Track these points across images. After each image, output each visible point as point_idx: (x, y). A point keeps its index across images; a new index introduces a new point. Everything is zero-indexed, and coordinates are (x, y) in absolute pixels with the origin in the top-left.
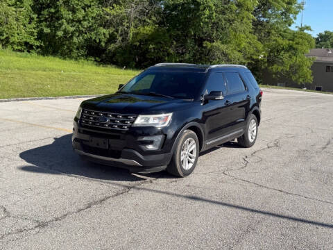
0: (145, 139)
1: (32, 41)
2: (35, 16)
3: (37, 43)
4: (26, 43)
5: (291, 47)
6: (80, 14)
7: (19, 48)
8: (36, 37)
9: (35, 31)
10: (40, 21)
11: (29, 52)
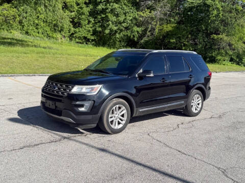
0: (78, 103)
1: (89, 36)
2: (92, 20)
3: (93, 38)
4: (85, 38)
6: (121, 19)
7: (80, 41)
8: (92, 33)
9: (91, 29)
10: (96, 23)
11: (87, 44)
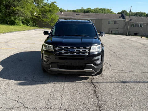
5: (50, 11)
